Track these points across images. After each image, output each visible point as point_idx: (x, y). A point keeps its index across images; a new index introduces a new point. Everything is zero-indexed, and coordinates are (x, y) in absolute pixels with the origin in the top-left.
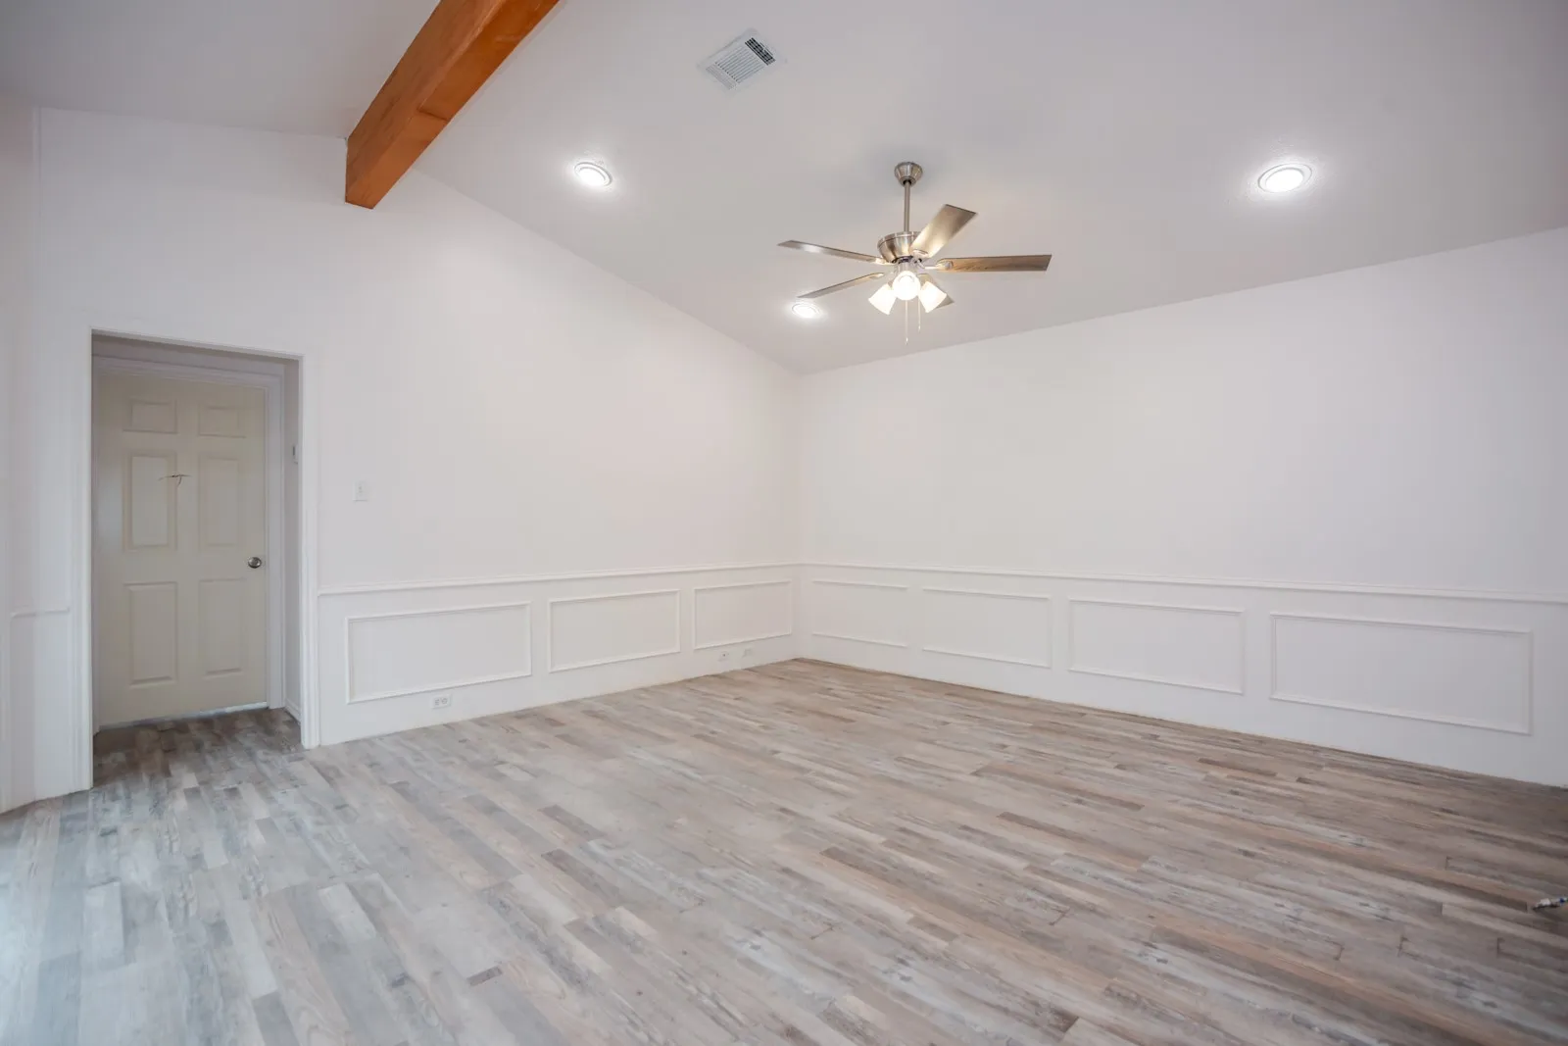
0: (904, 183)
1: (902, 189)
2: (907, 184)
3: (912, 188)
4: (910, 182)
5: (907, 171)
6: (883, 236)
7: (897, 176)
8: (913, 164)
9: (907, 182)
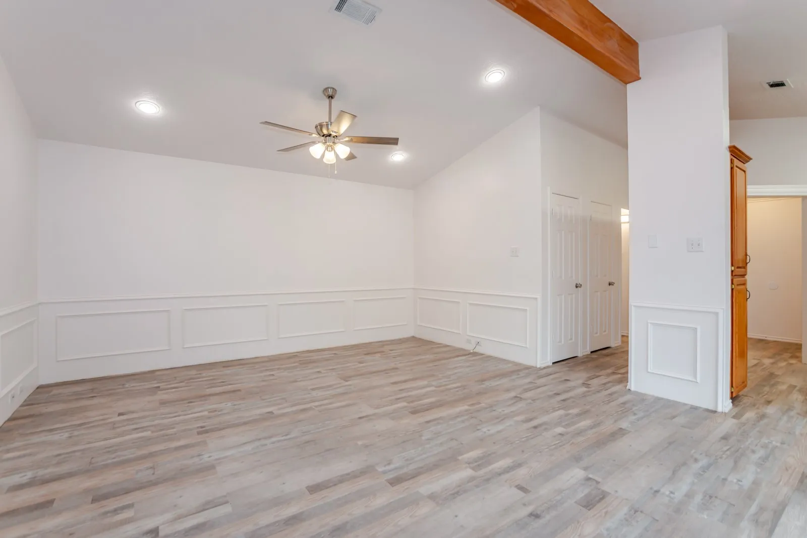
0: (329, 97)
1: (327, 101)
2: (330, 98)
3: (333, 100)
4: (332, 97)
5: (330, 92)
6: (317, 123)
7: (325, 95)
8: (333, 88)
9: (331, 97)
